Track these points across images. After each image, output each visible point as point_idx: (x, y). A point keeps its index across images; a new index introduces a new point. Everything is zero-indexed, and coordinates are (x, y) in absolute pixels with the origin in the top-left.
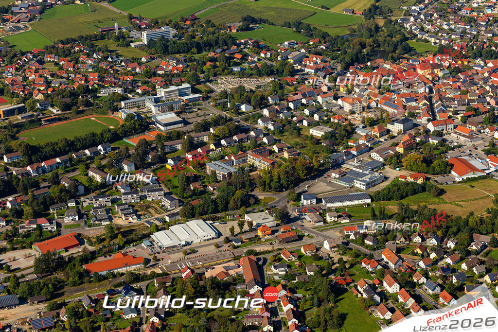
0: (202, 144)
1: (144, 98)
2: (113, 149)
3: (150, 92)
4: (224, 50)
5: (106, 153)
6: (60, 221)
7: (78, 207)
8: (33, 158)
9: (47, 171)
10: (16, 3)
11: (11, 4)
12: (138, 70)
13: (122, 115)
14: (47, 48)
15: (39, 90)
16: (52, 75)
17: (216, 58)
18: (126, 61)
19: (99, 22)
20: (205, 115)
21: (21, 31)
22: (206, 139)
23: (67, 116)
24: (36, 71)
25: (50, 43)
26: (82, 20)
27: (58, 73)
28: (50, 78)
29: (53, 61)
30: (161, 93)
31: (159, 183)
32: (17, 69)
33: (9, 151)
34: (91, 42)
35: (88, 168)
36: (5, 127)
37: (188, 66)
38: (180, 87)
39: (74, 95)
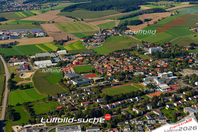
0: (180, 99)
1: (153, 77)
2: (142, 99)
3: (155, 74)
4: (184, 58)
5: (139, 100)
6: (122, 130)
7: (129, 124)
8: (109, 101)
9: (115, 107)
10: (95, 34)
11: (93, 35)
12: (149, 65)
13: (145, 84)
14: (110, 54)
15: (109, 71)
16: (114, 66)
17: (181, 61)
18: (144, 61)
19: (130, 43)
20: (180, 86)
21: (98, 46)
22: (181, 97)
23: (121, 83)
24: (107, 64)
25: (111, 52)
26: (122, 42)
27: (116, 64)
28: (113, 66)
29: (113, 60)
30: (160, 75)
31: (163, 116)
32: (99, 62)
33: (99, 97)
34: (128, 52)
35: (132, 107)
36: (97, 87)
37: (170, 64)
38: (168, 73)
39: (124, 74)
